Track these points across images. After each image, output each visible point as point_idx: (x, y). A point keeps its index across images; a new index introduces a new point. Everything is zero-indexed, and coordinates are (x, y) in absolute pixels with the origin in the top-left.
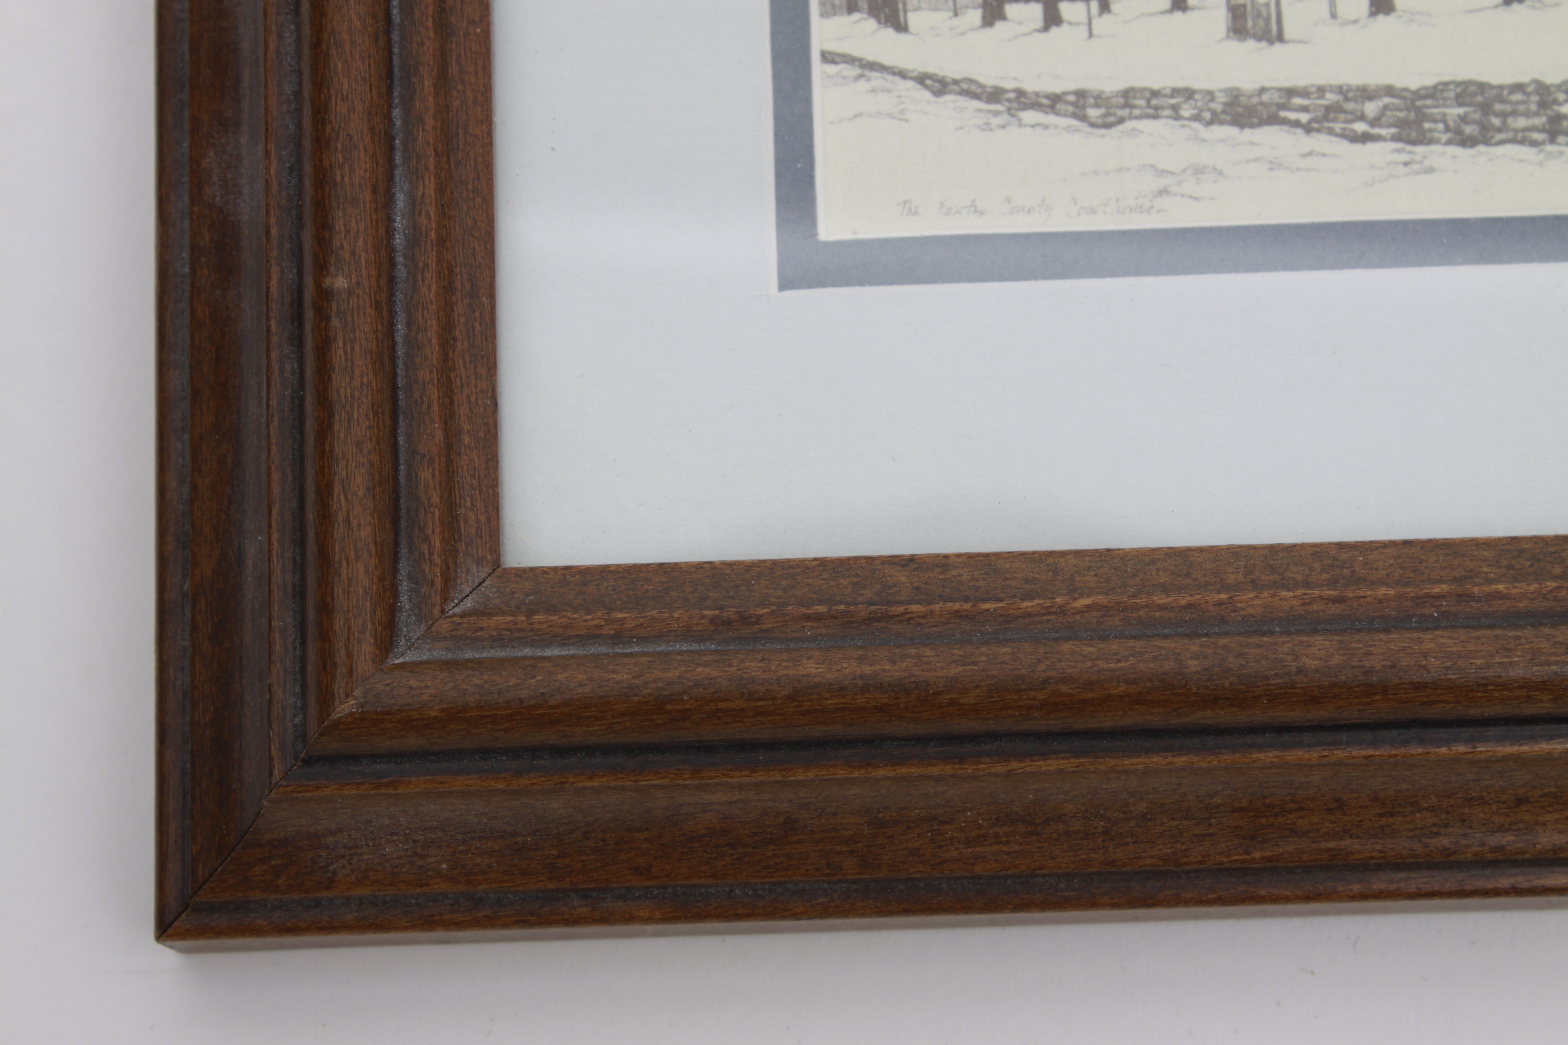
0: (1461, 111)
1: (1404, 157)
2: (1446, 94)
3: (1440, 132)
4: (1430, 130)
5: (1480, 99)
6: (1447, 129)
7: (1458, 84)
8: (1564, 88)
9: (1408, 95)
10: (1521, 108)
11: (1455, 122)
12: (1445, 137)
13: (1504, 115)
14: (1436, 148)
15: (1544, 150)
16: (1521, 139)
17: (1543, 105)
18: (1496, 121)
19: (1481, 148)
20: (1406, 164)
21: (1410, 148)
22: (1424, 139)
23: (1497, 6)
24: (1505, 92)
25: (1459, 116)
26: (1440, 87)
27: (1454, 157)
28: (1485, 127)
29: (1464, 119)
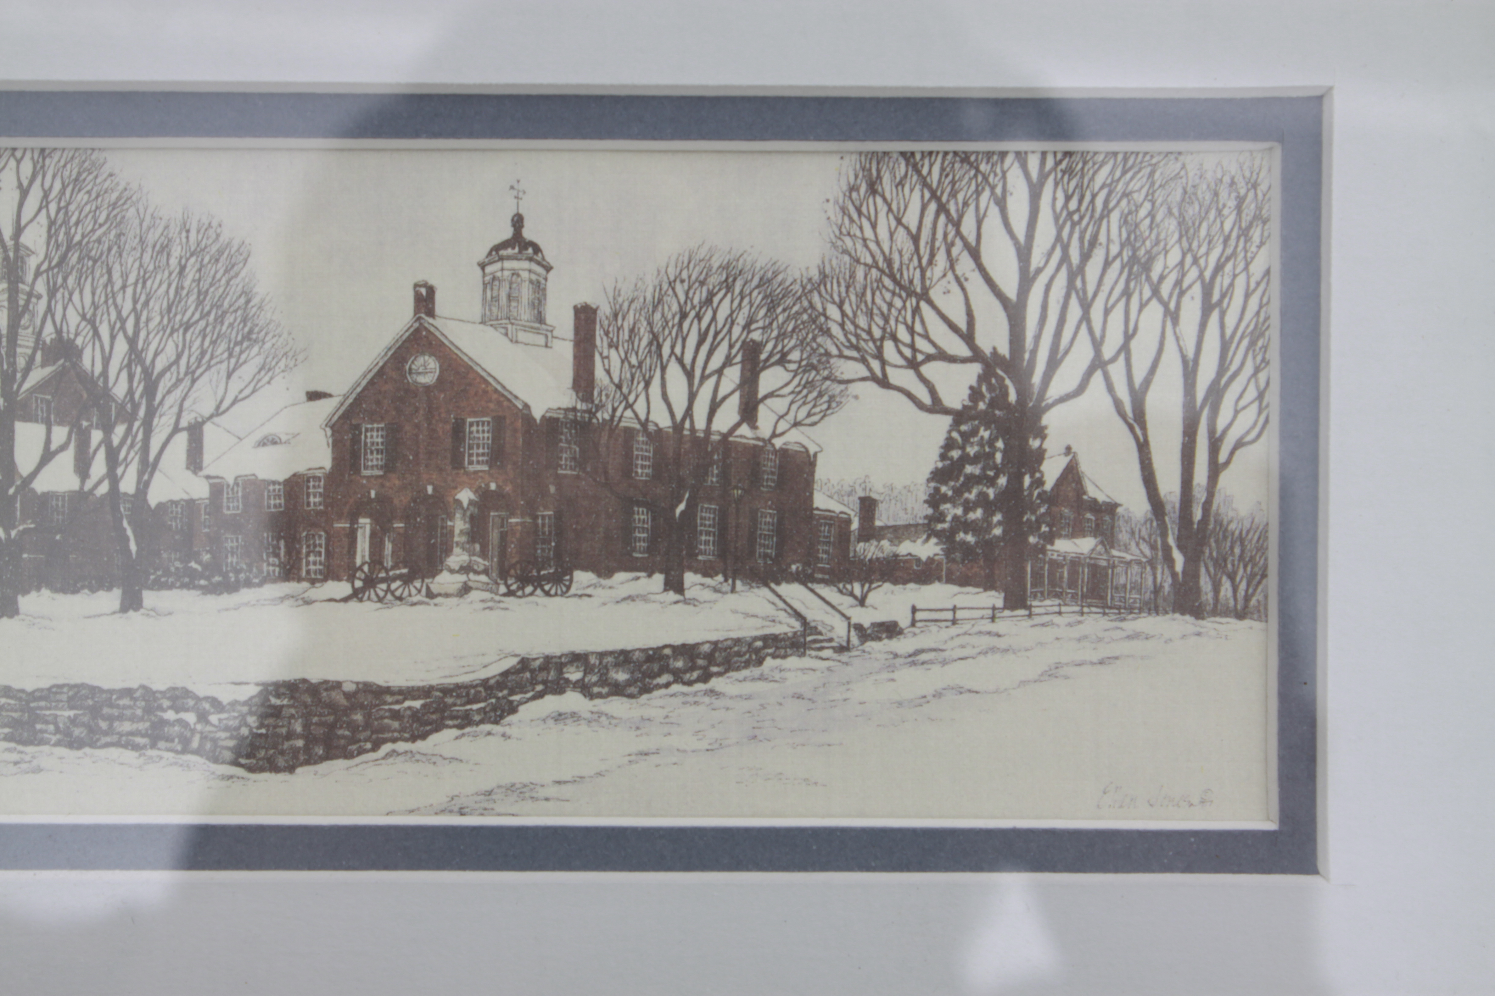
0: (72, 713)
1: (15, 757)
2: (58, 697)
3: (50, 733)
4: (42, 731)
5: (90, 702)
6: (57, 730)
7: (71, 687)
8: (168, 695)
9: (24, 696)
10: (128, 712)
11: (65, 724)
12: (54, 739)
13: (111, 719)
14: (46, 748)
15: (144, 754)
16: (126, 743)
17: (148, 711)
18: (104, 725)
19: (87, 750)
20: (16, 763)
21: (20, 748)
22: (35, 740)
23: (114, 613)
24: (114, 697)
25: (69, 717)
26: (54, 690)
27: (61, 758)
28: (92, 730)
29: (73, 721)
